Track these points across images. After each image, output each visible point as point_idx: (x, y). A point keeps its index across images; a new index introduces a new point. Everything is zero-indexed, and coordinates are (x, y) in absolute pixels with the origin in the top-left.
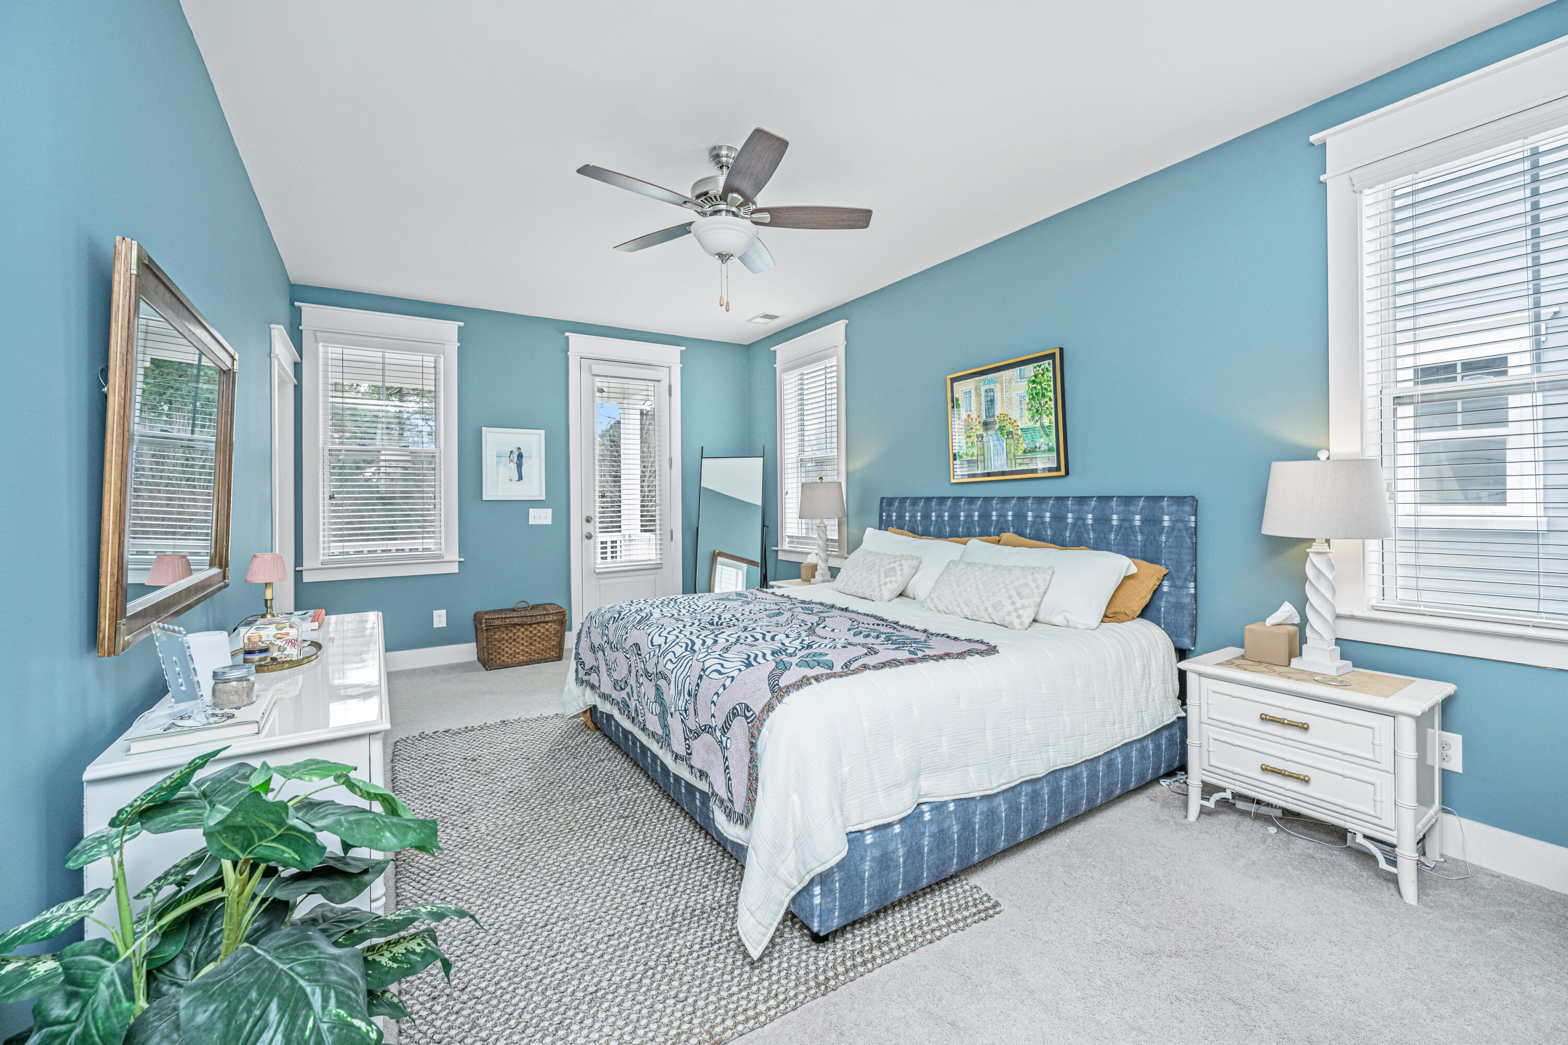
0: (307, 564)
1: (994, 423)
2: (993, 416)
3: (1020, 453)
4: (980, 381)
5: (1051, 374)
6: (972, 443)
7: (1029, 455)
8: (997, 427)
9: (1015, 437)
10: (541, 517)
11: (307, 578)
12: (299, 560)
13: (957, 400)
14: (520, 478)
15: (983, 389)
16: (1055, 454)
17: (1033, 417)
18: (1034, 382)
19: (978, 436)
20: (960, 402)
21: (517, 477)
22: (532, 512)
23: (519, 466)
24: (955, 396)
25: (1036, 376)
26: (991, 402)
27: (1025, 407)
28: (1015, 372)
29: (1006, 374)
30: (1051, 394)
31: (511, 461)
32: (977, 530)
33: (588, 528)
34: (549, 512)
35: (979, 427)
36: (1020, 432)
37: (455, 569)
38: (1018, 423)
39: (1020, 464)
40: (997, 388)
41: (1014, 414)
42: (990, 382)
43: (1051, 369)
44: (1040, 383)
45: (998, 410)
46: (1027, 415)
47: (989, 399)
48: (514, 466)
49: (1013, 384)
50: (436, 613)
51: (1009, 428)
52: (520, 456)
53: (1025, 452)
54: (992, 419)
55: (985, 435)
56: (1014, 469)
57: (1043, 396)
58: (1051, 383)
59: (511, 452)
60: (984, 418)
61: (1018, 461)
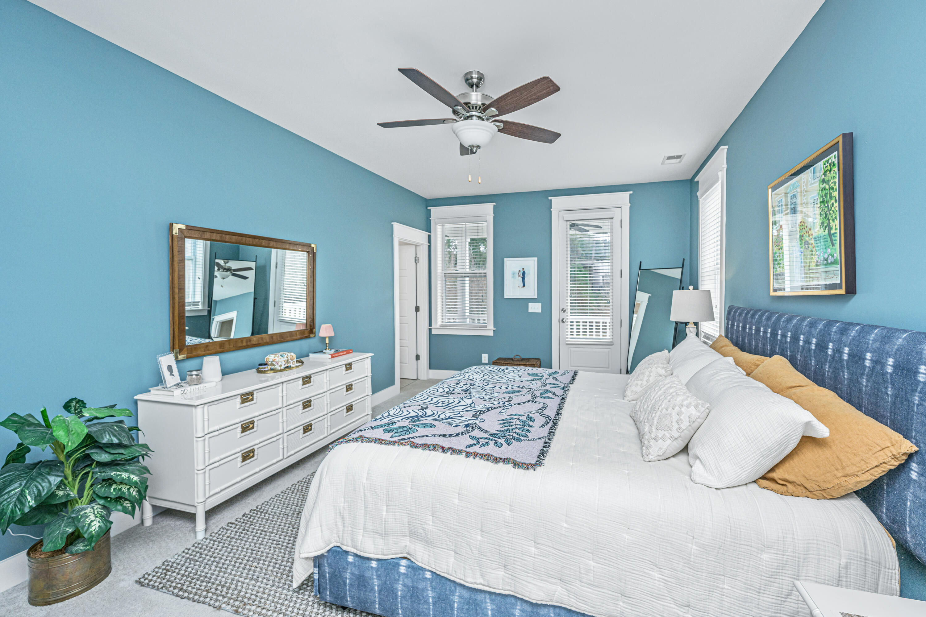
0: (433, 326)
5: (836, 169)
10: (535, 308)
11: (434, 332)
12: (430, 324)
14: (524, 286)
16: (839, 267)
17: (823, 223)
18: (823, 181)
21: (522, 285)
22: (531, 305)
23: (523, 279)
24: (773, 206)
25: (825, 173)
29: (804, 176)
30: (836, 194)
31: (519, 276)
33: (563, 315)
34: (540, 305)
36: (813, 242)
37: (491, 334)
38: (812, 232)
43: (836, 163)
44: (828, 182)
48: (520, 279)
49: (809, 186)
50: (484, 355)
52: (524, 273)
57: (831, 197)
58: (837, 180)
59: (519, 271)
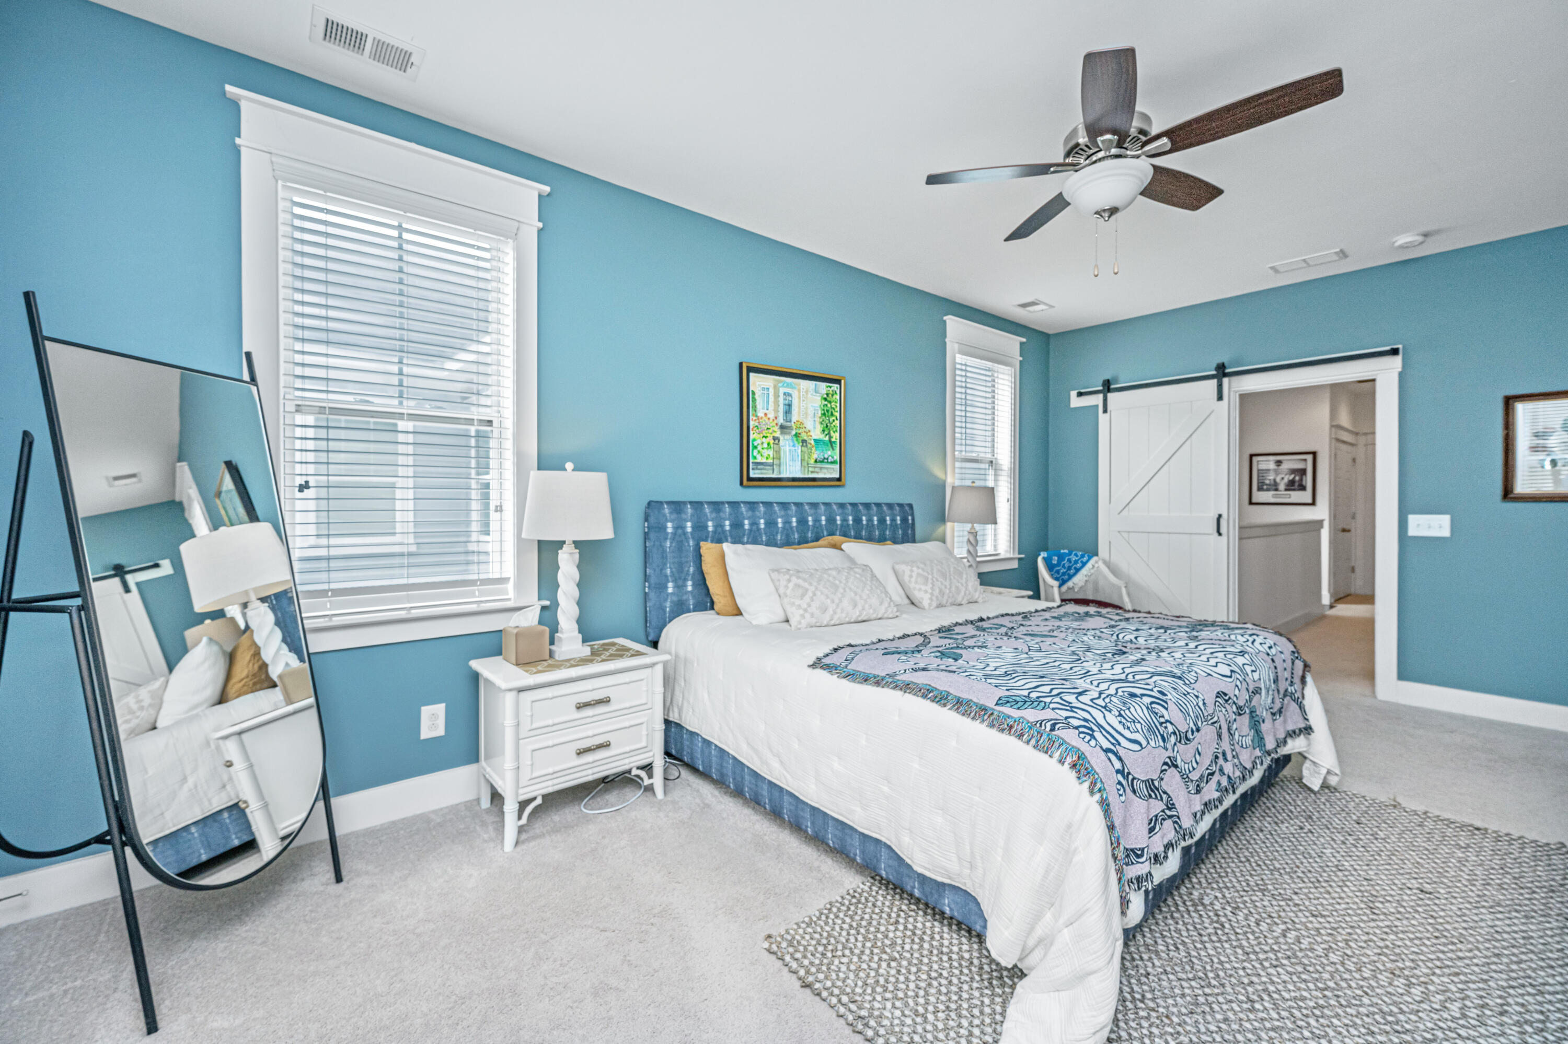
1: (790, 428)
2: (790, 421)
3: (812, 461)
4: (780, 382)
5: (838, 397)
6: (769, 444)
7: (819, 465)
8: (794, 432)
9: (809, 446)
13: (754, 393)
15: (782, 391)
16: (838, 466)
17: (824, 431)
18: (825, 399)
19: (775, 439)
20: (757, 396)
24: (751, 388)
25: (827, 395)
26: (789, 408)
27: (818, 420)
28: (811, 384)
29: (804, 384)
30: (838, 414)
32: (764, 538)
35: (776, 429)
36: (812, 442)
38: (811, 433)
39: (812, 472)
40: (795, 394)
41: (809, 424)
42: (789, 385)
43: (838, 392)
44: (830, 402)
45: (795, 418)
46: (819, 428)
47: (787, 402)
49: (809, 395)
51: (804, 436)
53: (816, 461)
54: (788, 424)
55: (781, 438)
56: (806, 476)
57: (832, 414)
58: (838, 405)
60: (781, 420)
61: (811, 469)
